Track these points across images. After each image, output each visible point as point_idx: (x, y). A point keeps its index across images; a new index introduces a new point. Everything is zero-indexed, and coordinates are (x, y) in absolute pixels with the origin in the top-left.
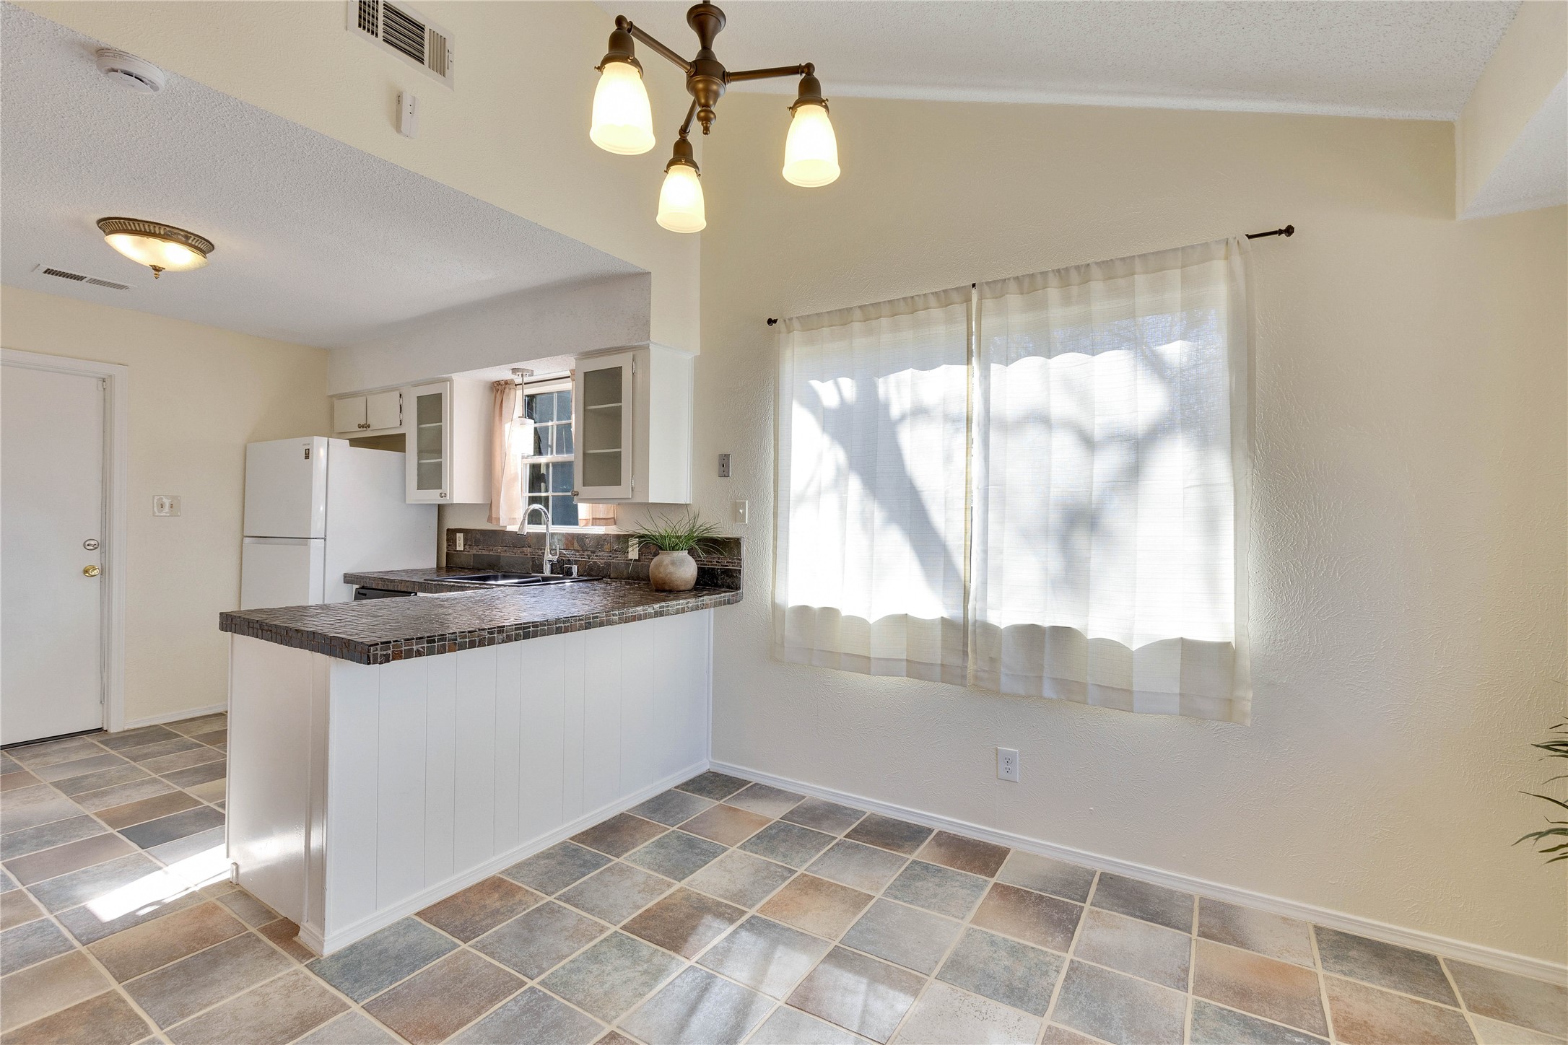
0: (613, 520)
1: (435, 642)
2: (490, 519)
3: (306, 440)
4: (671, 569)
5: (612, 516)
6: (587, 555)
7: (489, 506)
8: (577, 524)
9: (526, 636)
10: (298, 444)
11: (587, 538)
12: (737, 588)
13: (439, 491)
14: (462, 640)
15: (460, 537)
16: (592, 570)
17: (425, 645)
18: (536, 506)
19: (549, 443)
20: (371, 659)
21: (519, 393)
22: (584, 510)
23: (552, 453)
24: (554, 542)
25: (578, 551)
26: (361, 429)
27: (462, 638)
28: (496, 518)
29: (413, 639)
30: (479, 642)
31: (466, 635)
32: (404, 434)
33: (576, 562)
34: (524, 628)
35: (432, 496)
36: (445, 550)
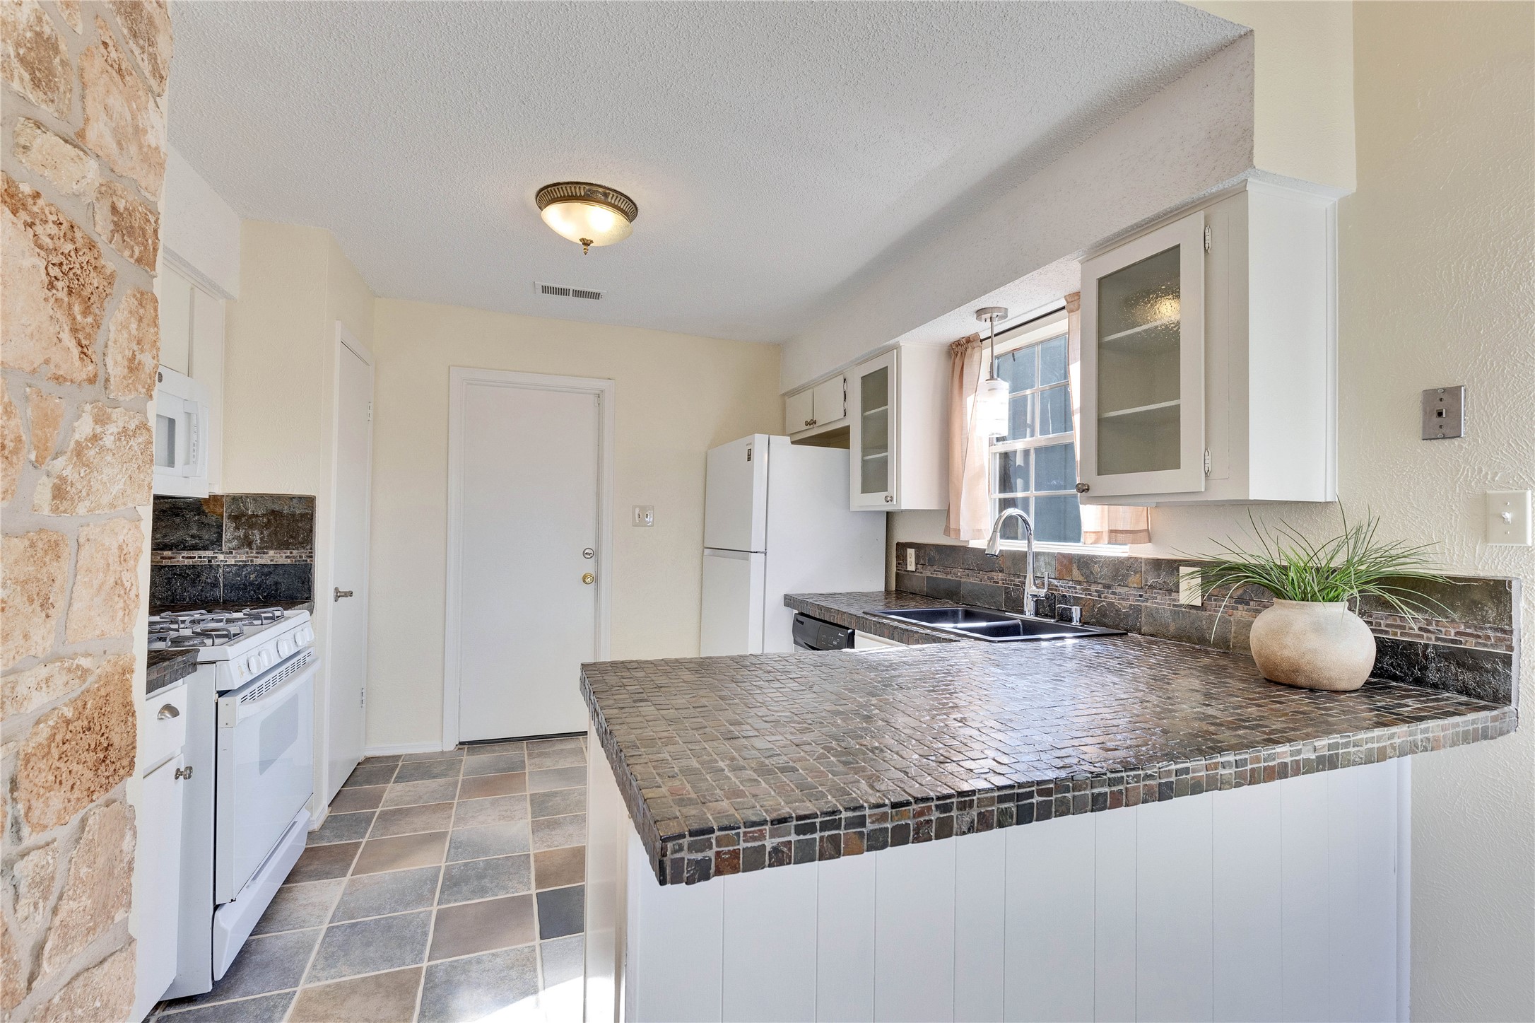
0: (1145, 534)
1: (813, 831)
2: (947, 531)
3: (747, 439)
4: (1312, 642)
5: (1143, 526)
6: (1096, 591)
7: (946, 513)
8: (1079, 540)
9: (1024, 817)
10: (740, 446)
11: (1095, 563)
12: (1500, 698)
13: (884, 494)
14: (877, 826)
15: (911, 552)
16: (1105, 615)
17: (793, 837)
18: (1011, 511)
19: (1029, 421)
20: (668, 871)
21: (986, 353)
22: (1091, 516)
23: (1032, 435)
24: (1039, 567)
25: (1079, 583)
26: (808, 427)
27: (878, 821)
28: (955, 530)
29: (764, 822)
30: (917, 831)
31: (885, 814)
32: (849, 427)
33: (1077, 601)
34: (1020, 797)
35: (876, 501)
36: (894, 569)
